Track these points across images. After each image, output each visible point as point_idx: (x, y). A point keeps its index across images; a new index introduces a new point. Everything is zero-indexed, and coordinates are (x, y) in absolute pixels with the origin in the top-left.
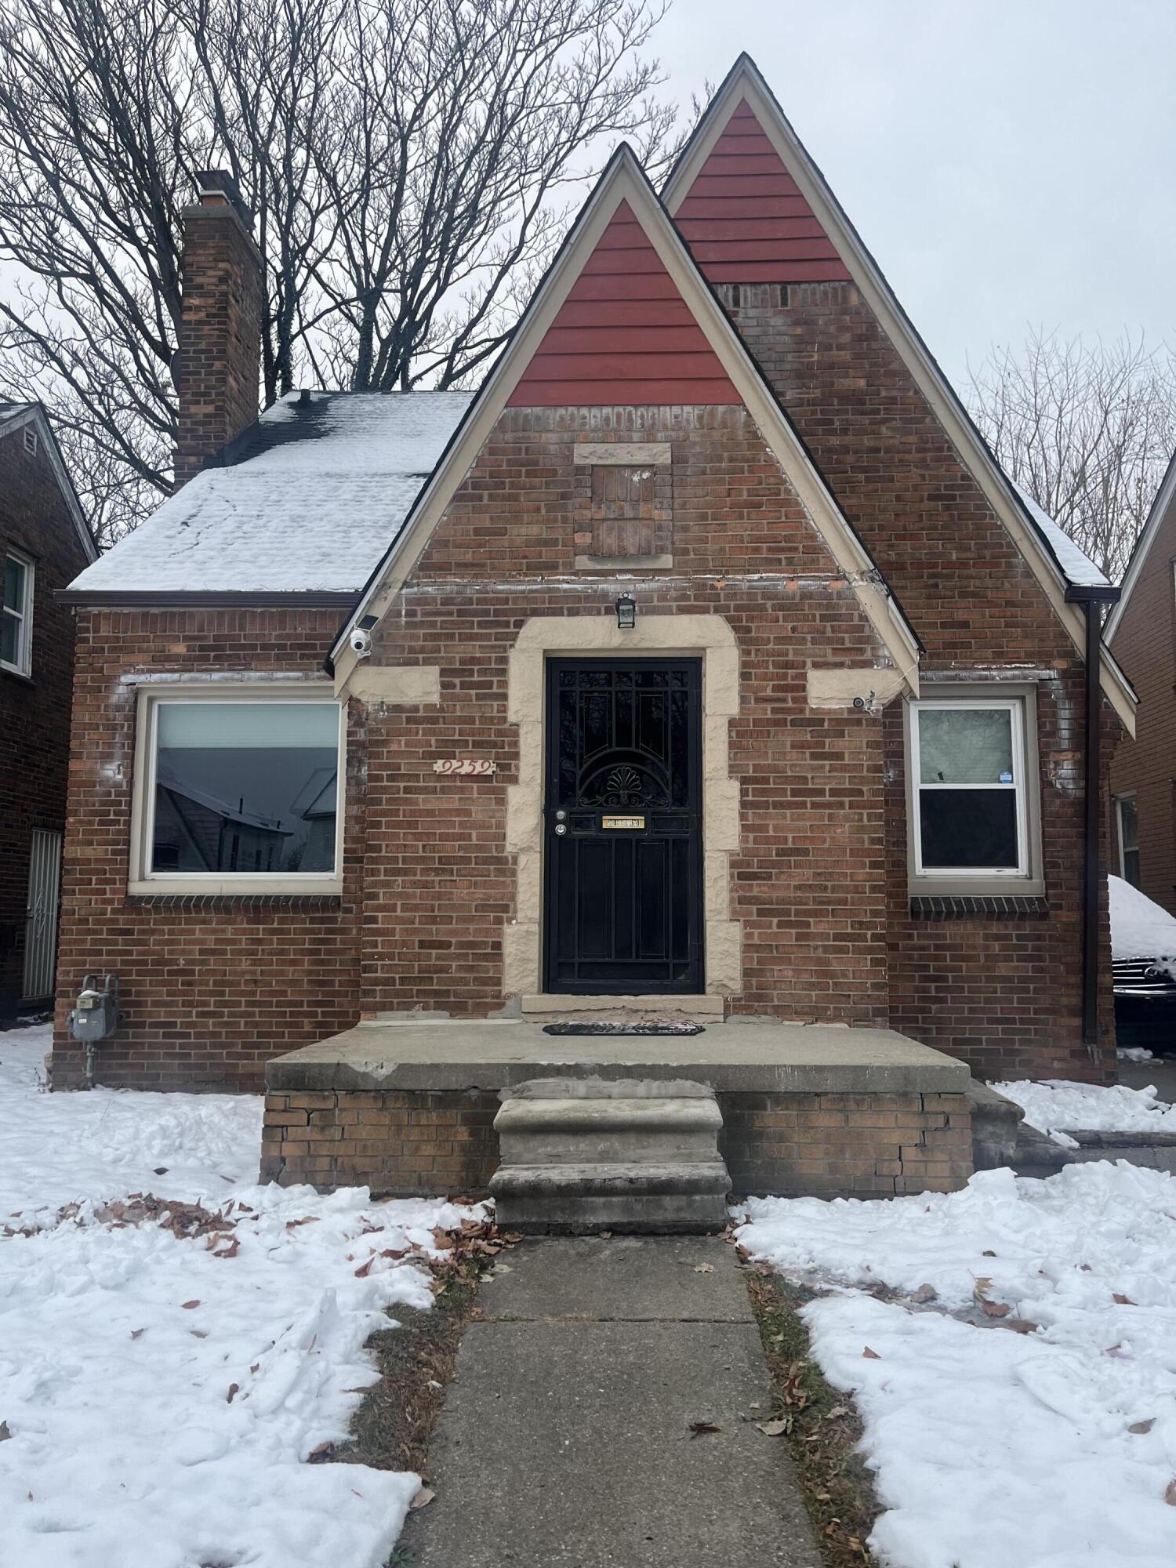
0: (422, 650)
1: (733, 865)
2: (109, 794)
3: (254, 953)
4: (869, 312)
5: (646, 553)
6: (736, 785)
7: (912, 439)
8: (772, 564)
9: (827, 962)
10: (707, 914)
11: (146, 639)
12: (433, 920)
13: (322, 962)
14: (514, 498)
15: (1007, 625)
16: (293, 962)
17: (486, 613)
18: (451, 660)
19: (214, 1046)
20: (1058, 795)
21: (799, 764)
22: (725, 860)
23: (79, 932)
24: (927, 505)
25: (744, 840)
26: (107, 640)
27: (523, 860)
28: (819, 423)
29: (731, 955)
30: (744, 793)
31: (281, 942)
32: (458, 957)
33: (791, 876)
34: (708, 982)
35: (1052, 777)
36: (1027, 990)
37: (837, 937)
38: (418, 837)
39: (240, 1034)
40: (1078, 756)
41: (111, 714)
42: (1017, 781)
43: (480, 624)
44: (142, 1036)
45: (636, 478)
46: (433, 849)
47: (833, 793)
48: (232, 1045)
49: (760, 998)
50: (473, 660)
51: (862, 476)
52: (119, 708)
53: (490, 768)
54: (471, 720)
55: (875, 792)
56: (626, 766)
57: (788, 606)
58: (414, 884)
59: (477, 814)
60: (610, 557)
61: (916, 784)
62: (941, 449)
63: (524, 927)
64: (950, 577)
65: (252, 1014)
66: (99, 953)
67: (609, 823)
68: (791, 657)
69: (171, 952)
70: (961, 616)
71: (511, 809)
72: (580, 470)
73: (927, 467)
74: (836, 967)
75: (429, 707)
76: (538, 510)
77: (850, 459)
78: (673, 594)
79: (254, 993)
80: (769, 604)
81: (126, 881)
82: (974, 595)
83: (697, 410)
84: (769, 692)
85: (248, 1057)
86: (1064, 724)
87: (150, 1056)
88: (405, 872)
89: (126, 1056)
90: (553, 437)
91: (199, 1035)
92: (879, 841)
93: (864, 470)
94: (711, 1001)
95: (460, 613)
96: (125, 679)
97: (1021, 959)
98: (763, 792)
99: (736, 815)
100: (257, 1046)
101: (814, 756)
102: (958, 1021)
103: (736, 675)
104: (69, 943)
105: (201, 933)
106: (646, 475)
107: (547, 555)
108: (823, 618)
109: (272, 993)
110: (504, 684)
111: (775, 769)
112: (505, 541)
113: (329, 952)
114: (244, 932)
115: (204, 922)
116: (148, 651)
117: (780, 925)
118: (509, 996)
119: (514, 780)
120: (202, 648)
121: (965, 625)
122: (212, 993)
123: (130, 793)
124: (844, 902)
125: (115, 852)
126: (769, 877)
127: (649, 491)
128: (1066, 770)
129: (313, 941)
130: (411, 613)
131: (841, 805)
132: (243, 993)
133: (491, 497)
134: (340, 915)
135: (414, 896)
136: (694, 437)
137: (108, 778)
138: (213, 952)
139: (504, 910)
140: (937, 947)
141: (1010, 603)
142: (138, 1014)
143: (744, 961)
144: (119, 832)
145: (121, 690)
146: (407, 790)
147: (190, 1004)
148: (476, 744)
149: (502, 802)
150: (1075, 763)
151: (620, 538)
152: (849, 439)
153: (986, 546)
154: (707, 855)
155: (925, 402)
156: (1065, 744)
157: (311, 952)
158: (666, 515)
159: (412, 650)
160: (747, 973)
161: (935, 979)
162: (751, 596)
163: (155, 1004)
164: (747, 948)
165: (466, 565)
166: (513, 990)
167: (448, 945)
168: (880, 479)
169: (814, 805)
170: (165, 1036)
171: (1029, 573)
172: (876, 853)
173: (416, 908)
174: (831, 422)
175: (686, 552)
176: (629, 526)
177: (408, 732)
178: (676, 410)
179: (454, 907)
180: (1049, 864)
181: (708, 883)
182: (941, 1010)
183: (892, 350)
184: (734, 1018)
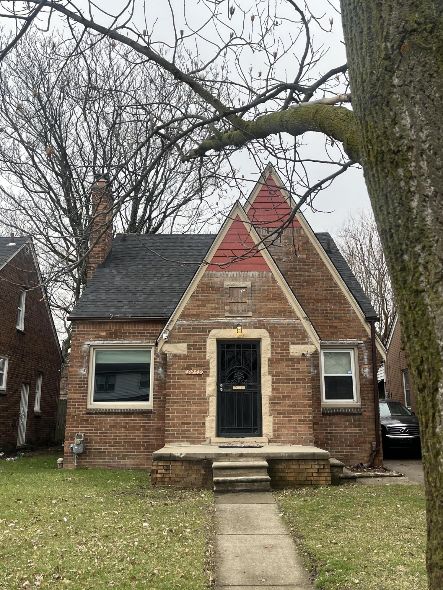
0: (182, 339)
1: (270, 400)
2: (81, 378)
3: (126, 427)
4: (307, 236)
5: (245, 311)
6: (271, 377)
7: (320, 273)
8: (279, 315)
9: (296, 428)
10: (263, 414)
11: (93, 331)
12: (185, 416)
13: (146, 430)
14: (208, 296)
15: (348, 327)
16: (137, 430)
17: (200, 328)
18: (190, 342)
19: (113, 455)
20: (364, 378)
21: (288, 371)
22: (268, 398)
23: (72, 421)
24: (324, 292)
25: (273, 393)
26: (81, 331)
27: (211, 398)
28: (293, 268)
29: (270, 426)
30: (273, 379)
31: (134, 423)
32: (193, 427)
33: (286, 403)
34: (263, 433)
35: (362, 372)
36: (356, 436)
37: (299, 420)
38: (181, 392)
39: (121, 452)
40: (370, 366)
41: (82, 353)
42: (353, 373)
43: (199, 332)
44: (91, 452)
45: (241, 291)
46: (185, 396)
47: (297, 379)
48: (119, 455)
49: (278, 438)
50: (197, 342)
51: (305, 284)
52: (85, 352)
53: (201, 372)
54: (196, 359)
55: (309, 379)
56: (239, 372)
57: (283, 327)
58: (180, 406)
59: (198, 385)
60: (235, 313)
61: (323, 375)
62: (328, 276)
63: (211, 418)
64: (332, 313)
65: (125, 446)
66: (78, 427)
67: (234, 388)
68: (285, 341)
69: (100, 427)
70: (335, 325)
71: (207, 384)
72: (226, 289)
73: (324, 281)
74: (299, 429)
75: (184, 355)
76: (214, 300)
77: (302, 278)
78: (252, 323)
79: (126, 439)
80: (279, 326)
81: (86, 405)
82: (338, 319)
83: (258, 273)
84: (279, 351)
85: (124, 459)
86: (365, 357)
87: (93, 459)
88: (178, 402)
89: (86, 459)
90: (219, 279)
91: (108, 452)
92: (310, 393)
93: (306, 282)
94: (264, 439)
95: (193, 328)
96: (87, 343)
97: (355, 427)
98: (278, 379)
99: (271, 385)
100: (126, 455)
101: (292, 369)
102: (336, 446)
103: (270, 346)
104: (69, 424)
105: (110, 420)
106: (244, 290)
107: (217, 312)
108: (294, 330)
109: (132, 439)
110: (205, 348)
111: (281, 372)
112: (205, 308)
113: (148, 426)
114: (123, 420)
115: (110, 417)
116: (94, 334)
117: (283, 417)
118: (207, 438)
119: (208, 376)
120: (110, 333)
121: (336, 327)
122: (113, 439)
123: (88, 378)
124: (301, 410)
125: (83, 396)
126: (280, 403)
127: (245, 294)
128: (366, 370)
129: (144, 423)
130: (179, 328)
131: (300, 383)
132: (122, 439)
133: (201, 296)
134: (152, 415)
135: (180, 409)
136: (257, 280)
137: (81, 373)
138: (113, 427)
139: (205, 413)
140: (330, 424)
141: (349, 321)
142: (90, 446)
143: (273, 427)
144: (84, 390)
145: (86, 346)
146: (178, 379)
147: (106, 443)
148: (198, 365)
149: (205, 382)
150: (369, 368)
151: (237, 308)
152: (302, 273)
153: (342, 304)
154: (263, 397)
155: (323, 262)
156: (366, 363)
157: (143, 426)
158: (250, 301)
159: (179, 339)
160: (274, 431)
161: (329, 433)
162: (274, 324)
163: (95, 443)
164: (274, 424)
165: (194, 315)
166: (208, 436)
167: (190, 423)
168: (311, 284)
169: (292, 383)
170: (98, 452)
171: (354, 313)
172: (310, 396)
173: (180, 413)
174: (296, 268)
175: (256, 312)
176: (240, 304)
177: (178, 362)
178: (253, 272)
179: (191, 413)
180: (362, 399)
181: (263, 405)
182: (331, 443)
183: (313, 247)
184: (270, 444)
